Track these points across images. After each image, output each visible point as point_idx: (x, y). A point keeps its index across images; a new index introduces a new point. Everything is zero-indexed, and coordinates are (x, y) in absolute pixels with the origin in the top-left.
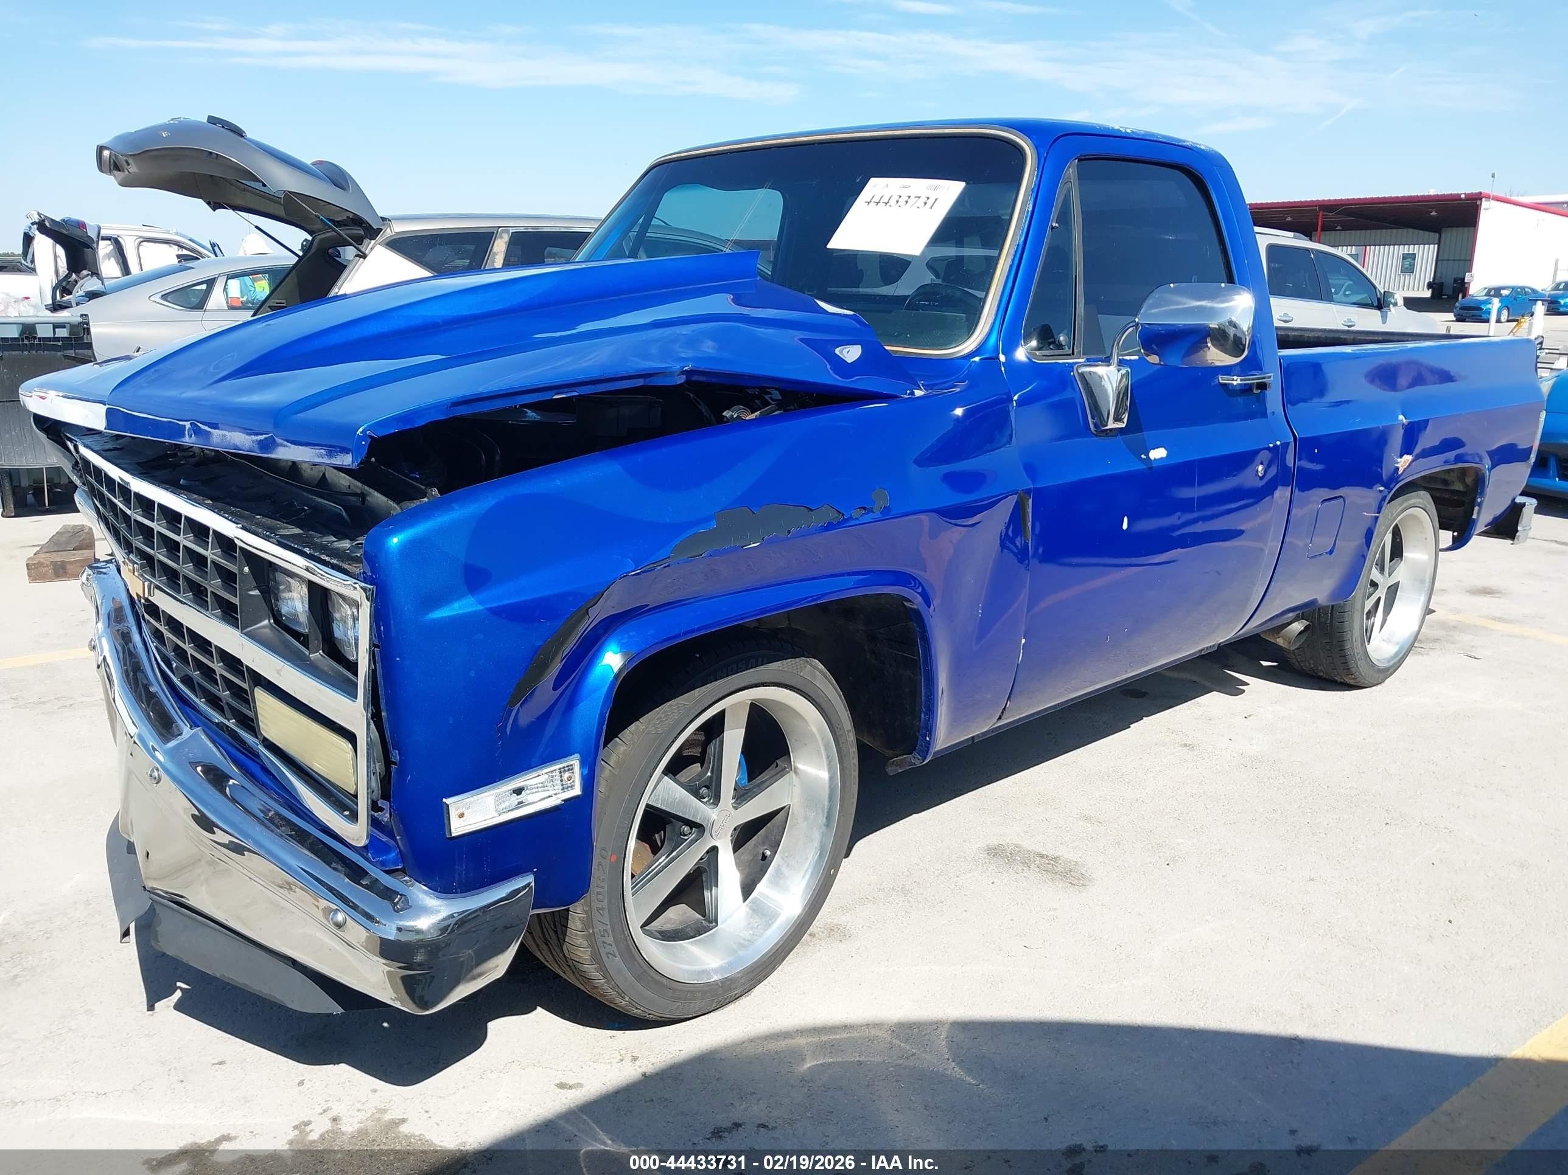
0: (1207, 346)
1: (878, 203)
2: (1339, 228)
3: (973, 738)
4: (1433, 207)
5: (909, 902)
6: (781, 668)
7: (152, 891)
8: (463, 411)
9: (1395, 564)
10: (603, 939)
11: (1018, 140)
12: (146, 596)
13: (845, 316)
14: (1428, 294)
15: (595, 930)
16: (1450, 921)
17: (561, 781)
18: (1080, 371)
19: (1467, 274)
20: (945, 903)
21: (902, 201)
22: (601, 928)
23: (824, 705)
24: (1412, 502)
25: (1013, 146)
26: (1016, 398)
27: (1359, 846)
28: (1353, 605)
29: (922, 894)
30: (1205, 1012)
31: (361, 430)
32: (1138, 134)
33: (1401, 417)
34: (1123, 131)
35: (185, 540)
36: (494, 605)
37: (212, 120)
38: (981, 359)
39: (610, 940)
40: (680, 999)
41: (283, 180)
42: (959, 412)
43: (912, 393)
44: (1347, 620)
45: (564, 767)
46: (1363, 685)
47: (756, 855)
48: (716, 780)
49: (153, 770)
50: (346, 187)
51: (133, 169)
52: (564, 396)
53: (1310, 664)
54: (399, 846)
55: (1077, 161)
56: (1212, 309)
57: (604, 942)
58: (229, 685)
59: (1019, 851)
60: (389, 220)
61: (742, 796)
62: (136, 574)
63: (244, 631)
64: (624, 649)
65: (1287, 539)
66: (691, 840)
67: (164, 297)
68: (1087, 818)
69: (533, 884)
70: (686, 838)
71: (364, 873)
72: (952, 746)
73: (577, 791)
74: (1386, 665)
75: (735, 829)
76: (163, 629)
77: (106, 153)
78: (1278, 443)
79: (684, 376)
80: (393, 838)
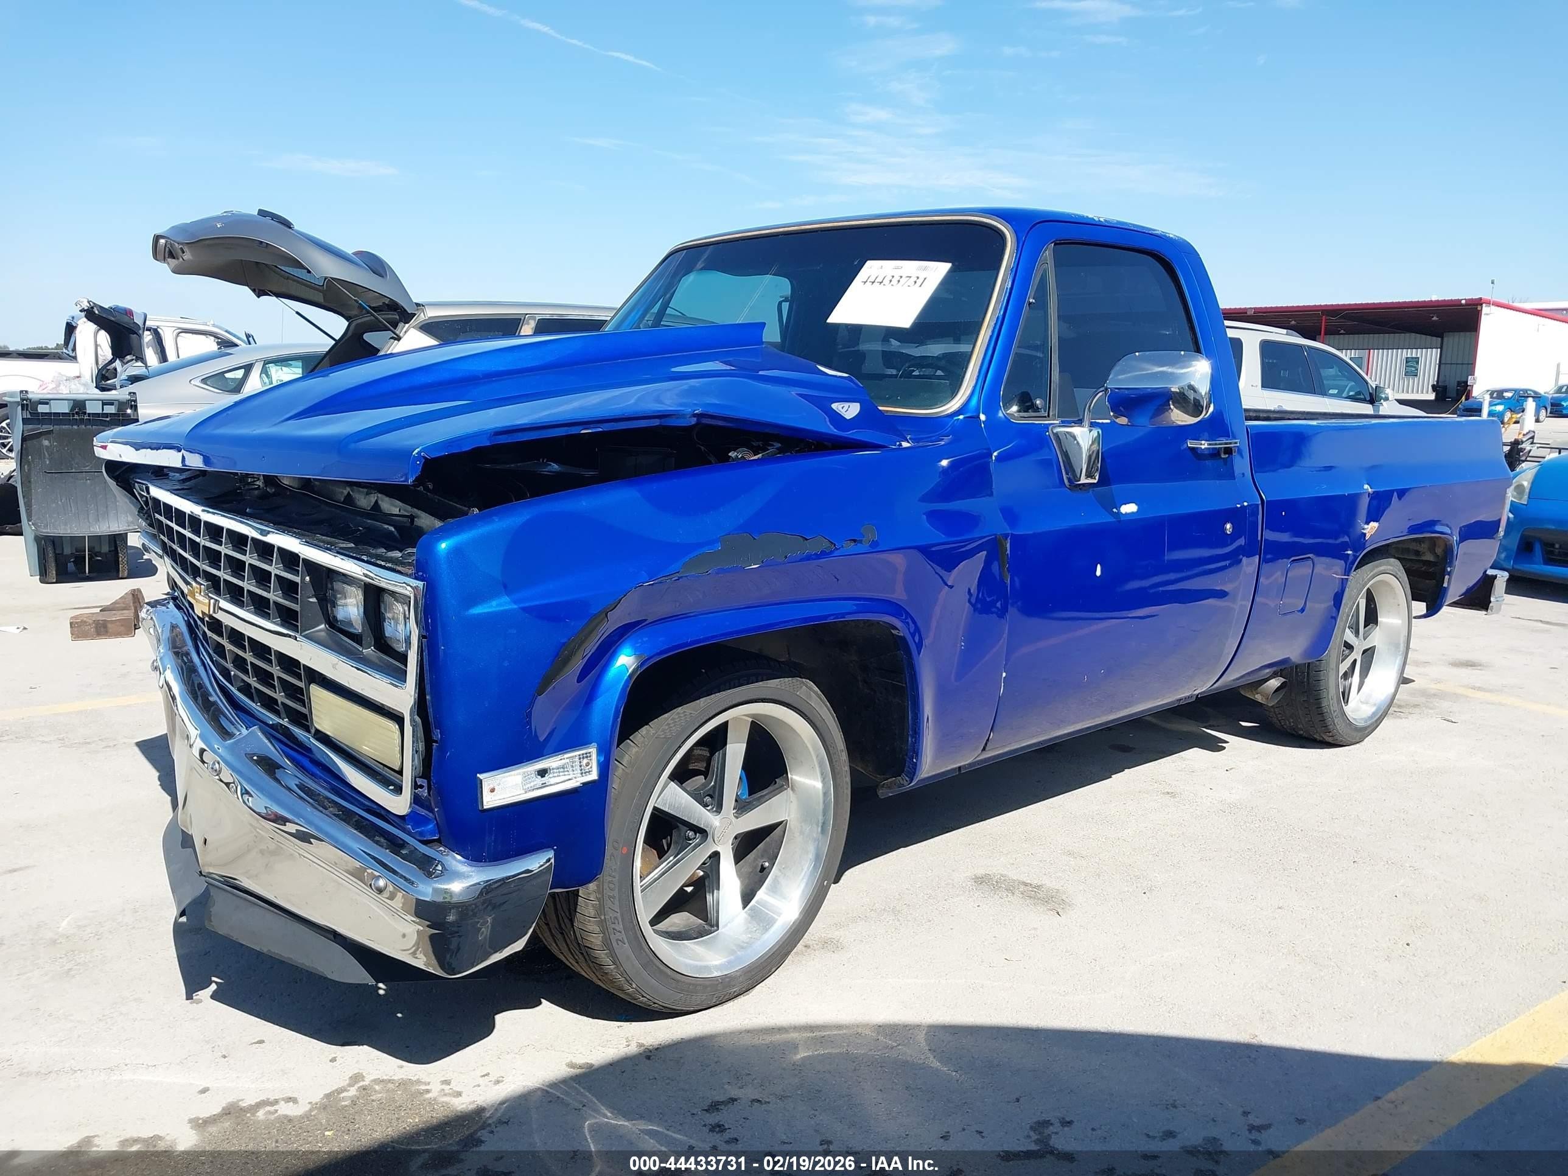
0: (1170, 408)
1: (873, 283)
2: (1342, 332)
3: (960, 768)
4: (1434, 312)
5: (899, 920)
6: (779, 687)
7: (208, 875)
8: (504, 439)
9: (1370, 629)
10: (613, 926)
11: (999, 226)
12: (211, 613)
13: (840, 377)
14: (1432, 396)
15: (607, 917)
16: (1408, 944)
17: (581, 766)
18: (1055, 431)
19: (1470, 377)
20: (932, 922)
21: (895, 281)
22: (611, 914)
23: (818, 724)
24: (1382, 568)
25: (995, 231)
26: (995, 454)
27: (1328, 880)
28: (1328, 664)
29: (911, 914)
30: (1171, 1015)
31: (416, 451)
32: (1111, 223)
33: (1366, 486)
34: (1096, 219)
35: (250, 559)
36: (527, 605)
37: (262, 213)
38: (964, 418)
39: (620, 927)
40: (683, 990)
41: (328, 268)
42: (944, 463)
43: (901, 445)
44: (1322, 678)
45: (583, 754)
46: (1341, 744)
47: (755, 867)
48: (719, 789)
49: (214, 764)
50: (383, 274)
51: (187, 256)
52: (590, 431)
53: (1290, 723)
54: (436, 819)
55: (1053, 245)
56: (1172, 374)
57: (614, 929)
58: (286, 686)
59: (1004, 880)
60: (423, 306)
61: (742, 807)
62: (202, 594)
63: (303, 634)
64: (638, 652)
65: (1257, 599)
66: (695, 845)
67: (204, 381)
68: (1070, 854)
69: (552, 861)
70: (691, 842)
71: (403, 844)
72: (939, 774)
73: (594, 776)
74: (1361, 724)
75: (736, 838)
76: (224, 642)
77: (162, 241)
78: (1246, 504)
79: (695, 419)
80: (431, 811)
